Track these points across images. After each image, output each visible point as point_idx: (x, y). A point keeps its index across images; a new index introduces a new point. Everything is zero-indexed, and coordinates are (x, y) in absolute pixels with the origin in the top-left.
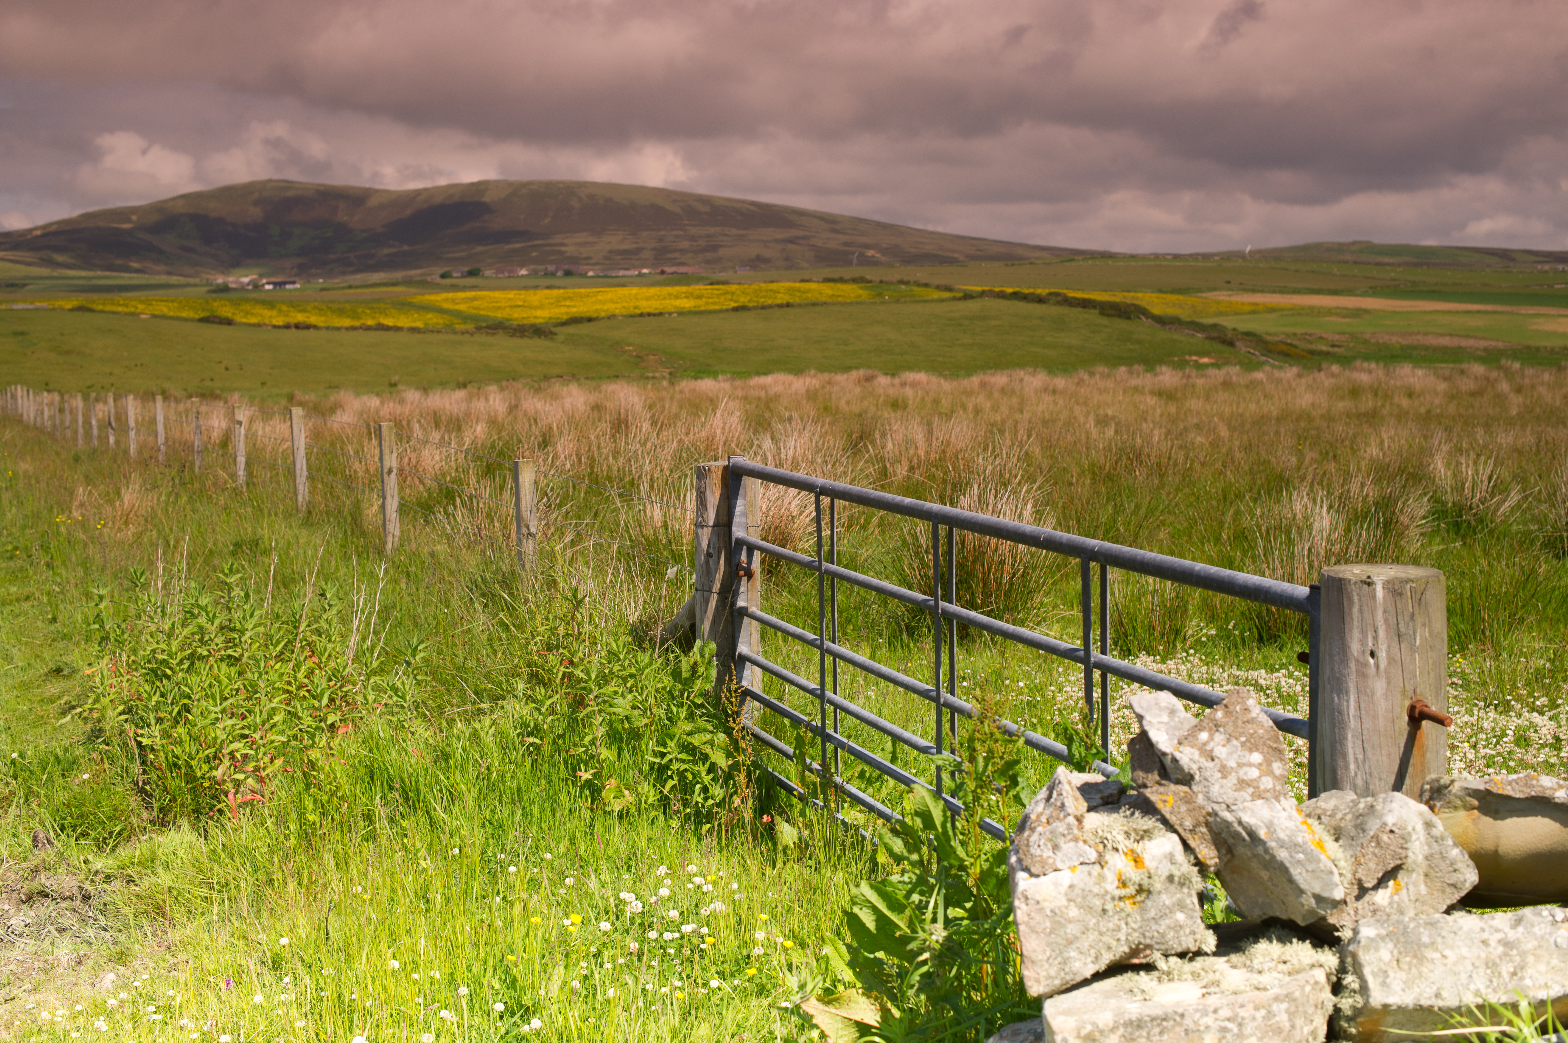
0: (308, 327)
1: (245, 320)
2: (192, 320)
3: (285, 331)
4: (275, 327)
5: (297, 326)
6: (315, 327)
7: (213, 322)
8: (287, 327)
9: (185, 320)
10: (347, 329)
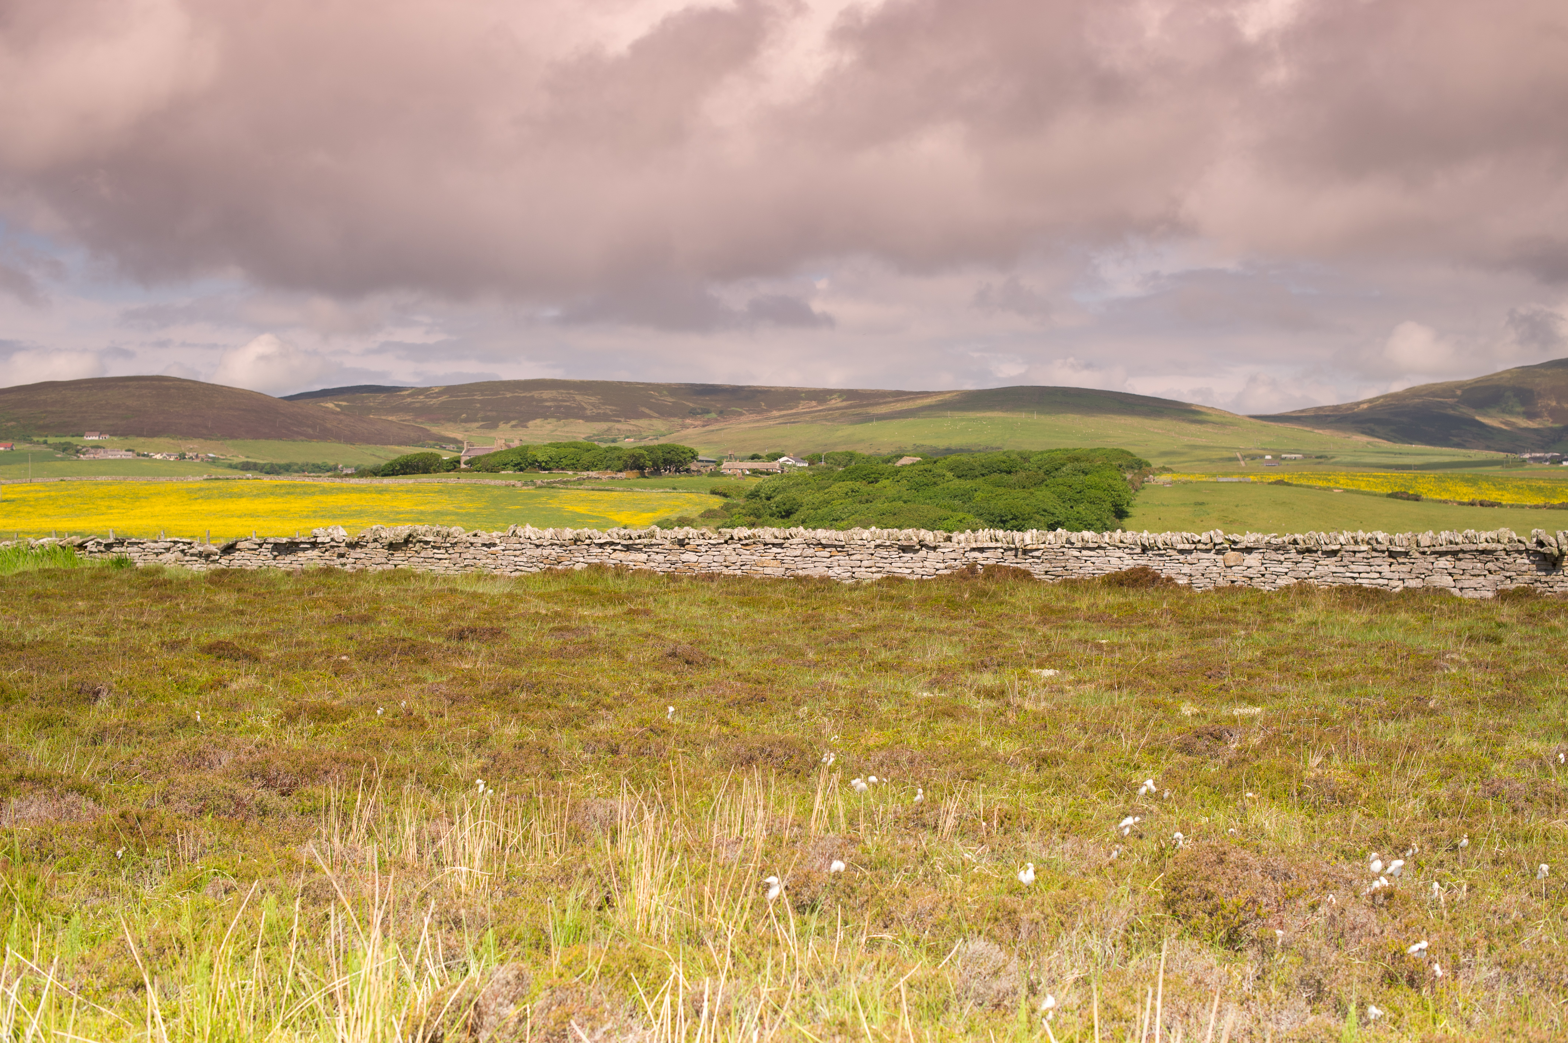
0: (1492, 505)
1: (1438, 497)
2: (1381, 495)
3: (1470, 507)
4: (1461, 504)
5: (1482, 504)
6: (1500, 505)
7: (1401, 498)
8: (1472, 504)
9: (1375, 495)
10: (1530, 507)
